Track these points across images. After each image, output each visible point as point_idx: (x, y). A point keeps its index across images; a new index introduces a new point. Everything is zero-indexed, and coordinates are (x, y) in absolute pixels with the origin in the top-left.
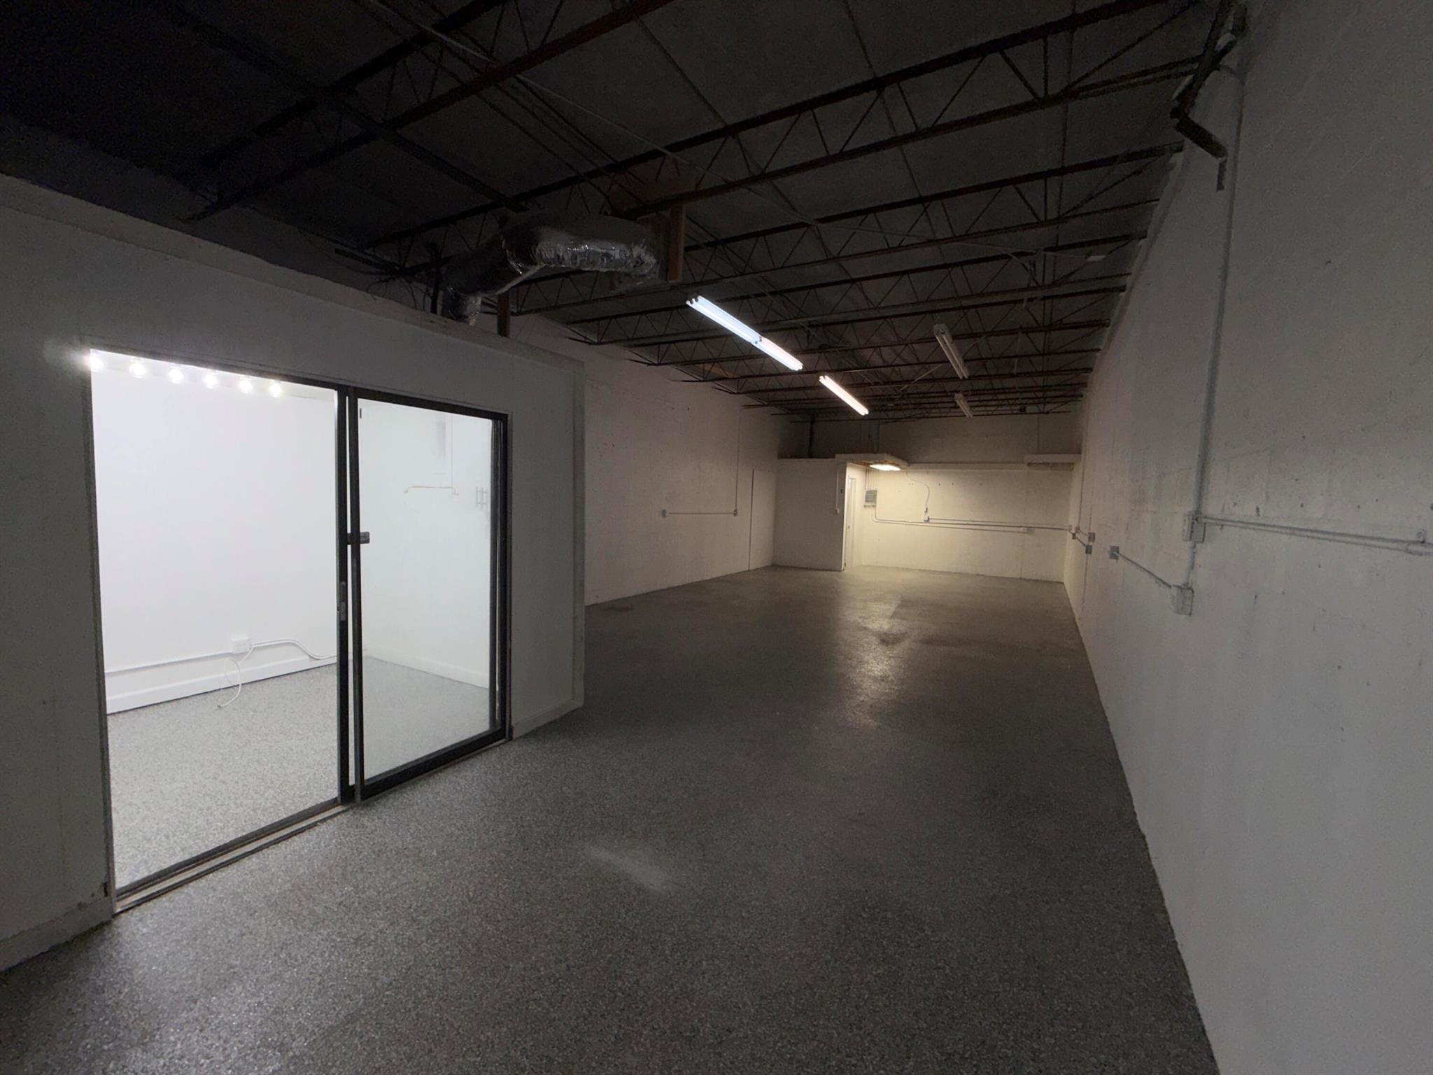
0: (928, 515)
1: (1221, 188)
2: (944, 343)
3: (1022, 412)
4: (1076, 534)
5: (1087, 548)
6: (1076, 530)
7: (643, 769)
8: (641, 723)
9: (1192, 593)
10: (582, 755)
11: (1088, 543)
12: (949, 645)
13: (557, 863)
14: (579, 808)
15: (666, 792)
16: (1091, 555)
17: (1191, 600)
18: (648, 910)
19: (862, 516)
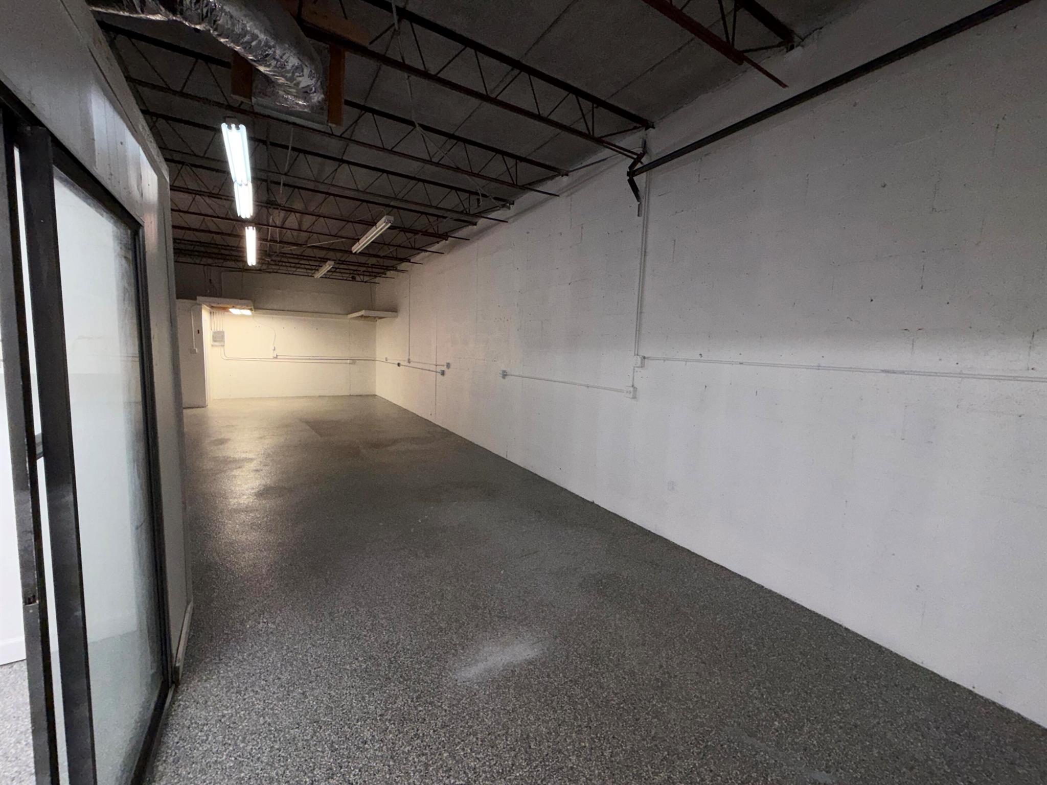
0: (276, 352)
1: (638, 215)
2: (381, 229)
3: (351, 279)
4: (402, 363)
5: (436, 372)
6: (404, 361)
7: (375, 609)
8: (294, 584)
9: (635, 389)
10: (301, 638)
11: (439, 369)
12: (389, 446)
13: (463, 703)
14: (392, 666)
15: (423, 609)
16: (445, 376)
17: (634, 392)
18: (553, 665)
19: (211, 354)
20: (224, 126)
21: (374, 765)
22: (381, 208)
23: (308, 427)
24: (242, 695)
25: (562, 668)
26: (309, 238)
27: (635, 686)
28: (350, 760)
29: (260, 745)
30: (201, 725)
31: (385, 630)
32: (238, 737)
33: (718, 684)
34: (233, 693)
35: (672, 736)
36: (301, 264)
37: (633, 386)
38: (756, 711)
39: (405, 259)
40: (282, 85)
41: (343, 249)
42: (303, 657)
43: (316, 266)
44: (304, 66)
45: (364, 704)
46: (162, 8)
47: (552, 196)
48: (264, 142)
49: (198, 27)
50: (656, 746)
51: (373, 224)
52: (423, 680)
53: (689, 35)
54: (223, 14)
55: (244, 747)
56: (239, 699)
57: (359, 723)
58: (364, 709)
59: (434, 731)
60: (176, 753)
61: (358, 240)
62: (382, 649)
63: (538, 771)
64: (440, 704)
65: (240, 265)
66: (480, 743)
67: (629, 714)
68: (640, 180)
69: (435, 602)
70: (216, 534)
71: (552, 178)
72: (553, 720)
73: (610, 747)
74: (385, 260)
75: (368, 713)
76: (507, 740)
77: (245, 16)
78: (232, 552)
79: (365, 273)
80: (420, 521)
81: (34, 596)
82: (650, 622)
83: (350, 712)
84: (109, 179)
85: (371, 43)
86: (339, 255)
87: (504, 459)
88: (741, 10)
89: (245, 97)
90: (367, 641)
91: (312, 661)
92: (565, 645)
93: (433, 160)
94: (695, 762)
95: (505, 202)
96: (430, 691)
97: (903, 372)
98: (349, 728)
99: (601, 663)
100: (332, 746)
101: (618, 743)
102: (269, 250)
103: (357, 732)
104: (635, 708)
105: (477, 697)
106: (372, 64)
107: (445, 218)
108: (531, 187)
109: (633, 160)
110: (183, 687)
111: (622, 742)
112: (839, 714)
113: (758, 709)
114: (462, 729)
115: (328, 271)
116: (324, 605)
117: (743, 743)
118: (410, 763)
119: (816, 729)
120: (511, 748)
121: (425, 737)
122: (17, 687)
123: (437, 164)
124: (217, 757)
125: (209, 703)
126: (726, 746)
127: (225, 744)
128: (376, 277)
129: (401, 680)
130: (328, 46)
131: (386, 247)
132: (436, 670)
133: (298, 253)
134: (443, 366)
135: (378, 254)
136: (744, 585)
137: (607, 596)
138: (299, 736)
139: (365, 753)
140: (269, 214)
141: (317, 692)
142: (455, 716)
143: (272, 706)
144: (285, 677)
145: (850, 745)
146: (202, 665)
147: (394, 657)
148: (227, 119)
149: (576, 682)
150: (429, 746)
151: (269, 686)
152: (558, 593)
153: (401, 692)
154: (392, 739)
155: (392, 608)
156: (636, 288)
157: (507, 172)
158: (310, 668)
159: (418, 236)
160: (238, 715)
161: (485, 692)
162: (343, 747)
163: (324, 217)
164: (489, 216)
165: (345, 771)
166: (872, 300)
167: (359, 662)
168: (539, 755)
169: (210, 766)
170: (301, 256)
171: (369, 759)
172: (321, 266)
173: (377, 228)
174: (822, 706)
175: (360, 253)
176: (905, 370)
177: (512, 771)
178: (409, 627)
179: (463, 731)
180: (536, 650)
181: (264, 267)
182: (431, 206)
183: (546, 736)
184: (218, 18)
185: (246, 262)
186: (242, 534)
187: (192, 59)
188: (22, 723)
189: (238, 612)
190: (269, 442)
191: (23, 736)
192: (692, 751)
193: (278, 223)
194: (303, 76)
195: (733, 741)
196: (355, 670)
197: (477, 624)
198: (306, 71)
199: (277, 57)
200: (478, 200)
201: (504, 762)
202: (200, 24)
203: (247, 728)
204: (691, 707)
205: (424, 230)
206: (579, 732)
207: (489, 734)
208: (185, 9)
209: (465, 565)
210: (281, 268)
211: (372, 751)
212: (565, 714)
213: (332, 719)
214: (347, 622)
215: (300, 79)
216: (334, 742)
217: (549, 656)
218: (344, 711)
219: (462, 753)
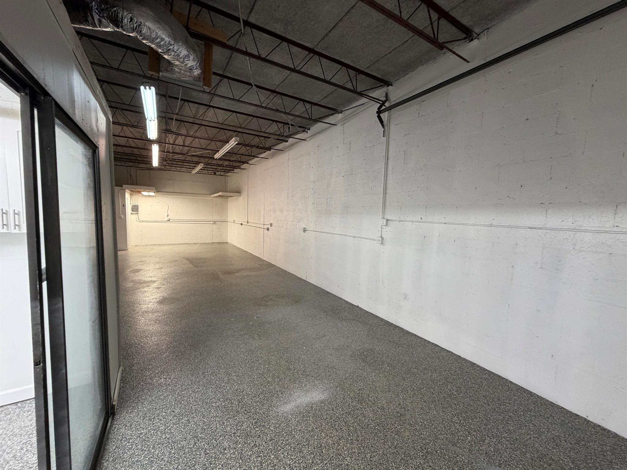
0: (168, 217)
1: (383, 136)
2: (232, 145)
3: (213, 174)
4: (243, 223)
5: (264, 229)
6: (245, 222)
7: (230, 370)
8: (181, 355)
9: (382, 238)
10: (186, 387)
11: (266, 227)
12: (236, 273)
13: (282, 426)
14: (240, 404)
15: (258, 370)
16: (269, 231)
17: (382, 241)
18: (335, 403)
19: (131, 219)
20: (142, 88)
21: (231, 462)
22: (231, 133)
23: (188, 262)
24: (152, 421)
25: (341, 405)
26: (189, 150)
27: (384, 416)
28: (216, 460)
29: (163, 451)
30: (128, 439)
31: (236, 382)
32: (150, 446)
33: (434, 414)
34: (146, 420)
35: (407, 445)
36: (184, 165)
37: (381, 237)
38: (457, 431)
39: (245, 162)
40: (177, 66)
41: (209, 156)
42: (187, 399)
43: (193, 166)
44: (190, 55)
45: (224, 427)
46: (111, 25)
47: (332, 125)
48: (165, 96)
49: (131, 35)
50: (397, 451)
51: (227, 142)
52: (258, 413)
53: (411, 34)
54: (145, 27)
55: (153, 452)
56: (150, 424)
57: (221, 438)
58: (224, 429)
59: (265, 443)
60: (114, 456)
61: (218, 151)
62: (234, 394)
63: (327, 466)
64: (268, 427)
65: (149, 166)
66: (293, 450)
67: (381, 433)
68: (384, 116)
69: (265, 366)
70: (135, 326)
71: (332, 114)
72: (336, 436)
73: (370, 452)
74: (233, 163)
75: (227, 432)
76: (309, 448)
77: (157, 28)
78: (144, 336)
79: (222, 170)
80: (255, 318)
81: (40, 361)
82: (393, 378)
83: (216, 431)
84: (82, 122)
85: (228, 40)
86: (206, 160)
87: (304, 280)
88: (442, 19)
89: (155, 72)
90: (225, 389)
91: (193, 401)
92: (342, 391)
93: (263, 105)
94: (421, 461)
95: (305, 129)
96: (262, 419)
97: (540, 229)
98: (215, 441)
99: (364, 403)
100: (205, 451)
101: (374, 450)
102: (166, 158)
103: (220, 443)
104: (384, 429)
105: (291, 422)
106: (227, 52)
107: (270, 138)
108: (320, 120)
109: (380, 105)
110: (117, 417)
111: (377, 449)
112: (507, 433)
113: (458, 429)
114: (282, 441)
115: (200, 169)
116: (199, 368)
117: (449, 450)
118: (251, 462)
119: (493, 441)
120: (311, 452)
121: (260, 446)
122: (20, 417)
123: (265, 108)
124: (138, 458)
125: (133, 426)
126: (439, 452)
127: (142, 450)
128: (228, 172)
129: (246, 412)
130: (203, 43)
131: (234, 155)
132: (266, 406)
133: (182, 159)
134: (268, 225)
135: (230, 159)
136: (449, 355)
137: (367, 362)
138: (186, 446)
139: (225, 455)
140: (166, 137)
141: (196, 420)
142: (278, 434)
143: (170, 428)
144: (177, 411)
145: (513, 450)
146: (128, 404)
147: (241, 399)
148: (144, 84)
149: (349, 413)
150: (263, 451)
151: (167, 416)
152: (338, 361)
153: (246, 420)
154: (241, 448)
155: (240, 370)
156: (383, 179)
157: (306, 111)
158: (191, 405)
159: (254, 149)
160: (150, 433)
161: (295, 419)
162: (212, 452)
163: (198, 138)
164: (295, 137)
165: (213, 466)
166: (522, 186)
167: (220, 402)
168: (328, 457)
169: (134, 463)
170: (184, 160)
171: (228, 459)
172: (196, 167)
173: (229, 144)
174: (496, 428)
175: (219, 159)
176: (542, 227)
177: (312, 466)
178: (250, 381)
179: (282, 442)
180: (325, 394)
181: (162, 167)
182: (261, 132)
183: (332, 446)
184: (142, 29)
185: (152, 164)
186: (150, 326)
187: (125, 50)
188: (24, 438)
189: (149, 372)
190: (166, 271)
191: (24, 446)
192: (419, 454)
193: (171, 142)
194: (189, 60)
195: (443, 448)
196: (218, 406)
197: (290, 379)
198: (191, 57)
199: (175, 50)
200: (289, 128)
201: (307, 461)
202: (132, 33)
203: (155, 441)
204: (418, 428)
205: (257, 145)
206: (352, 443)
207: (298, 444)
208: (124, 25)
209: (283, 344)
210: (173, 168)
211: (229, 455)
212: (343, 432)
213: (205, 435)
214: (213, 378)
215: (188, 62)
216: (207, 449)
217: (333, 398)
218: (212, 431)
219: (282, 456)
